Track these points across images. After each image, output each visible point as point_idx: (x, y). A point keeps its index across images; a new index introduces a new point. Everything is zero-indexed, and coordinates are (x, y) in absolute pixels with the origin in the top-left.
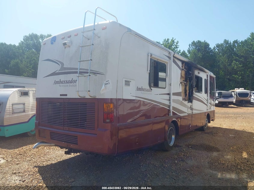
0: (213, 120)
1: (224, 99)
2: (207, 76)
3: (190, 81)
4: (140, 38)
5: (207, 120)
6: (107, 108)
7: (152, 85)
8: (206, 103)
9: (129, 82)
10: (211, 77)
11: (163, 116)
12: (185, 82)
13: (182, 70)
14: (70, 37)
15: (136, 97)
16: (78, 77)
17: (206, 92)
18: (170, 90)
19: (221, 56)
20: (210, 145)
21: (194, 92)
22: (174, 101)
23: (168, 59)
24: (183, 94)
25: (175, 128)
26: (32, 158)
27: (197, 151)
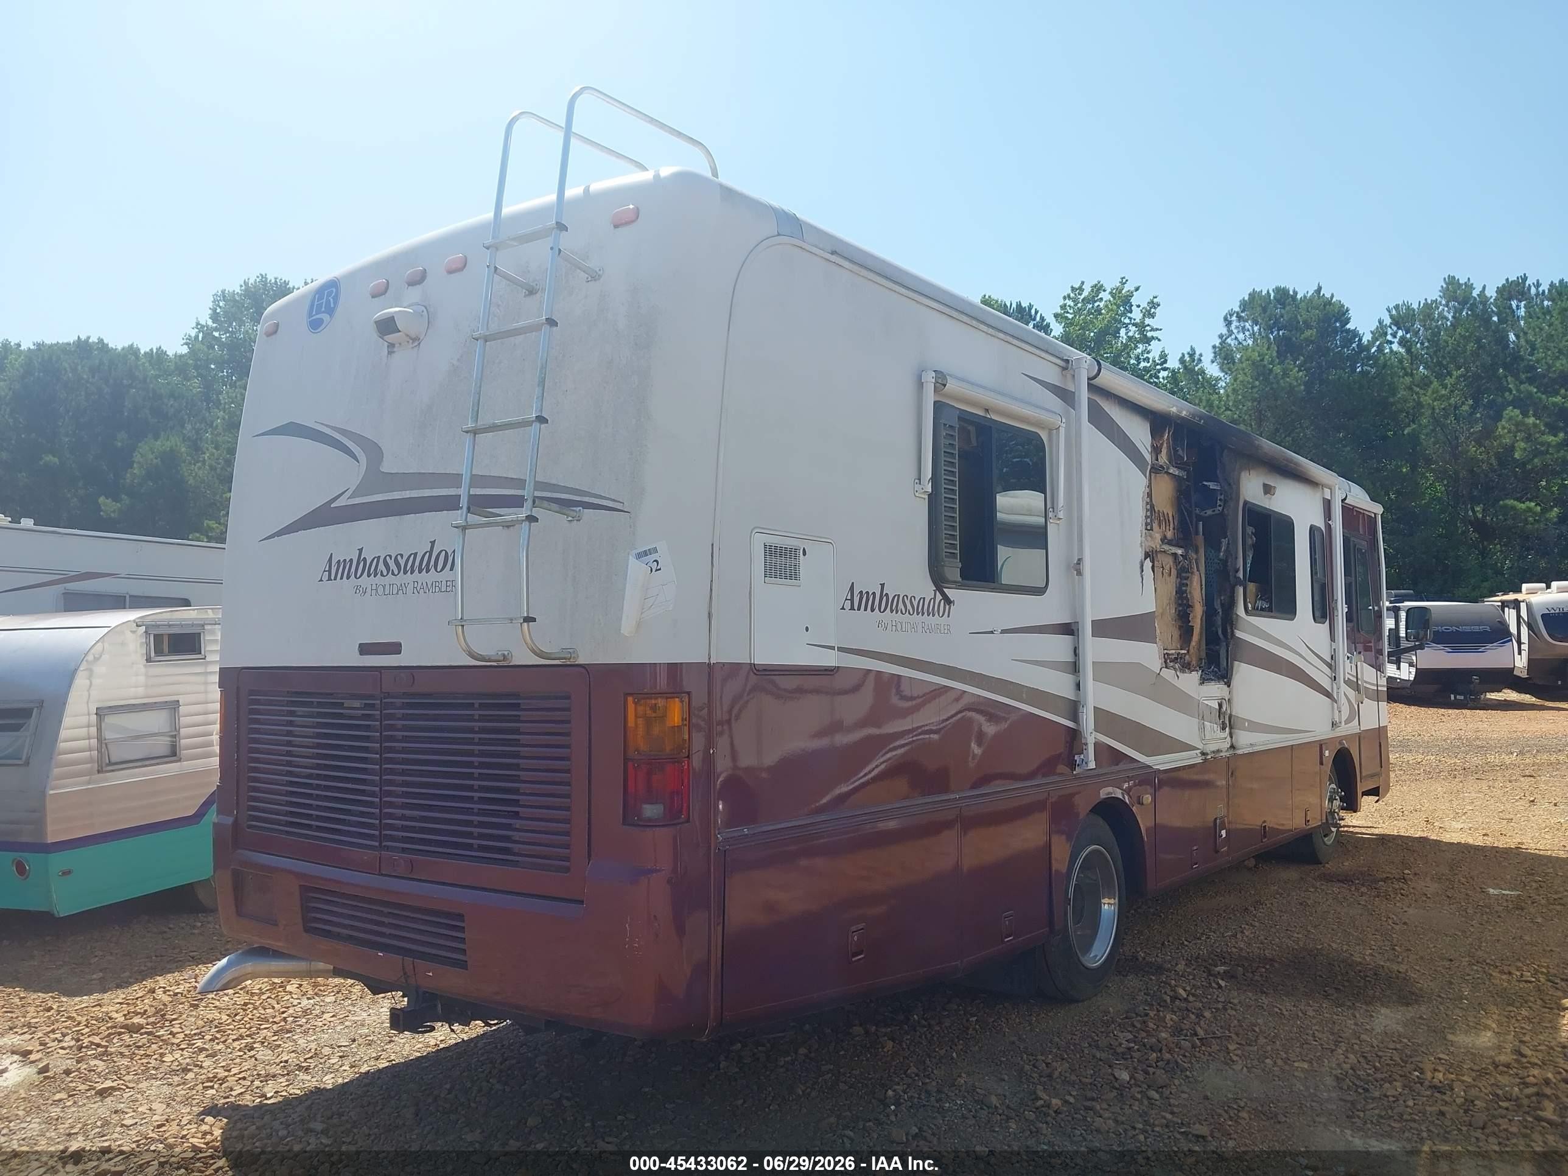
0: (1375, 792)
1: (1455, 650)
2: (1327, 505)
3: (1212, 543)
4: (864, 272)
5: (1334, 792)
6: (649, 722)
7: (953, 571)
8: (1326, 683)
9: (791, 553)
10: (1350, 512)
11: (1031, 776)
12: (1180, 552)
13: (1156, 469)
14: (418, 280)
15: (840, 649)
16: (464, 528)
17: (1322, 611)
18: (1076, 600)
19: (1425, 383)
20: (1357, 958)
21: (1241, 611)
22: (1107, 672)
23: (1054, 402)
24: (1166, 629)
25: (1117, 850)
26: (201, 1050)
27: (1265, 1000)
